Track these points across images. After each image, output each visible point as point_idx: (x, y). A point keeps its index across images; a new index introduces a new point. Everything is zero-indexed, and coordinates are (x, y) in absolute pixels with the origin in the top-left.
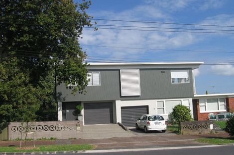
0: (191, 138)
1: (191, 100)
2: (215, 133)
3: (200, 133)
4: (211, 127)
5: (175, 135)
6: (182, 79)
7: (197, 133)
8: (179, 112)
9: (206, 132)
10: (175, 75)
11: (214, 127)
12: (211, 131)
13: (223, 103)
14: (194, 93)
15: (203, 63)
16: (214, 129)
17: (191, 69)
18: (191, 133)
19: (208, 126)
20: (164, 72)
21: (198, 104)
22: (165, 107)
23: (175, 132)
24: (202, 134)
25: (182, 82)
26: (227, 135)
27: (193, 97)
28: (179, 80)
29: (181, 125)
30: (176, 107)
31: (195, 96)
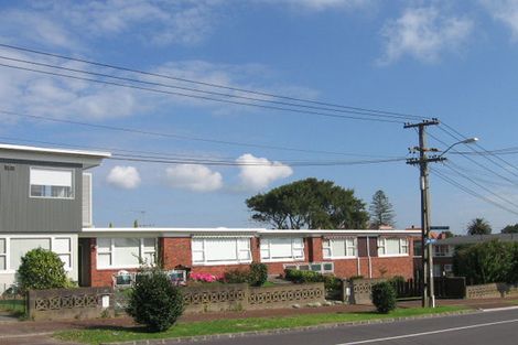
0: (48, 330)
1: (75, 238)
2: (113, 317)
3: (76, 318)
4: (106, 302)
5: (13, 321)
6: (60, 188)
7: (69, 316)
8: (35, 266)
9: (92, 315)
10: (39, 177)
11: (111, 302)
12: (105, 312)
13: (152, 249)
14: (84, 224)
15: (109, 155)
16: (110, 308)
17: (80, 166)
18: (56, 316)
19: (98, 301)
20: (13, 169)
21: (94, 249)
22: (8, 255)
23: (17, 315)
24: (82, 318)
25: (62, 196)
26: (130, 321)
27: (79, 232)
28: (55, 189)
29: (31, 299)
30: (29, 255)
31: (84, 230)
